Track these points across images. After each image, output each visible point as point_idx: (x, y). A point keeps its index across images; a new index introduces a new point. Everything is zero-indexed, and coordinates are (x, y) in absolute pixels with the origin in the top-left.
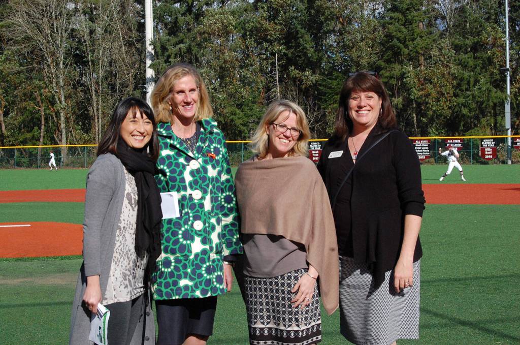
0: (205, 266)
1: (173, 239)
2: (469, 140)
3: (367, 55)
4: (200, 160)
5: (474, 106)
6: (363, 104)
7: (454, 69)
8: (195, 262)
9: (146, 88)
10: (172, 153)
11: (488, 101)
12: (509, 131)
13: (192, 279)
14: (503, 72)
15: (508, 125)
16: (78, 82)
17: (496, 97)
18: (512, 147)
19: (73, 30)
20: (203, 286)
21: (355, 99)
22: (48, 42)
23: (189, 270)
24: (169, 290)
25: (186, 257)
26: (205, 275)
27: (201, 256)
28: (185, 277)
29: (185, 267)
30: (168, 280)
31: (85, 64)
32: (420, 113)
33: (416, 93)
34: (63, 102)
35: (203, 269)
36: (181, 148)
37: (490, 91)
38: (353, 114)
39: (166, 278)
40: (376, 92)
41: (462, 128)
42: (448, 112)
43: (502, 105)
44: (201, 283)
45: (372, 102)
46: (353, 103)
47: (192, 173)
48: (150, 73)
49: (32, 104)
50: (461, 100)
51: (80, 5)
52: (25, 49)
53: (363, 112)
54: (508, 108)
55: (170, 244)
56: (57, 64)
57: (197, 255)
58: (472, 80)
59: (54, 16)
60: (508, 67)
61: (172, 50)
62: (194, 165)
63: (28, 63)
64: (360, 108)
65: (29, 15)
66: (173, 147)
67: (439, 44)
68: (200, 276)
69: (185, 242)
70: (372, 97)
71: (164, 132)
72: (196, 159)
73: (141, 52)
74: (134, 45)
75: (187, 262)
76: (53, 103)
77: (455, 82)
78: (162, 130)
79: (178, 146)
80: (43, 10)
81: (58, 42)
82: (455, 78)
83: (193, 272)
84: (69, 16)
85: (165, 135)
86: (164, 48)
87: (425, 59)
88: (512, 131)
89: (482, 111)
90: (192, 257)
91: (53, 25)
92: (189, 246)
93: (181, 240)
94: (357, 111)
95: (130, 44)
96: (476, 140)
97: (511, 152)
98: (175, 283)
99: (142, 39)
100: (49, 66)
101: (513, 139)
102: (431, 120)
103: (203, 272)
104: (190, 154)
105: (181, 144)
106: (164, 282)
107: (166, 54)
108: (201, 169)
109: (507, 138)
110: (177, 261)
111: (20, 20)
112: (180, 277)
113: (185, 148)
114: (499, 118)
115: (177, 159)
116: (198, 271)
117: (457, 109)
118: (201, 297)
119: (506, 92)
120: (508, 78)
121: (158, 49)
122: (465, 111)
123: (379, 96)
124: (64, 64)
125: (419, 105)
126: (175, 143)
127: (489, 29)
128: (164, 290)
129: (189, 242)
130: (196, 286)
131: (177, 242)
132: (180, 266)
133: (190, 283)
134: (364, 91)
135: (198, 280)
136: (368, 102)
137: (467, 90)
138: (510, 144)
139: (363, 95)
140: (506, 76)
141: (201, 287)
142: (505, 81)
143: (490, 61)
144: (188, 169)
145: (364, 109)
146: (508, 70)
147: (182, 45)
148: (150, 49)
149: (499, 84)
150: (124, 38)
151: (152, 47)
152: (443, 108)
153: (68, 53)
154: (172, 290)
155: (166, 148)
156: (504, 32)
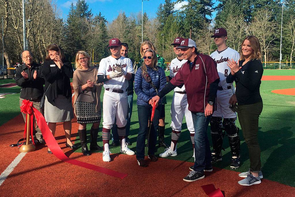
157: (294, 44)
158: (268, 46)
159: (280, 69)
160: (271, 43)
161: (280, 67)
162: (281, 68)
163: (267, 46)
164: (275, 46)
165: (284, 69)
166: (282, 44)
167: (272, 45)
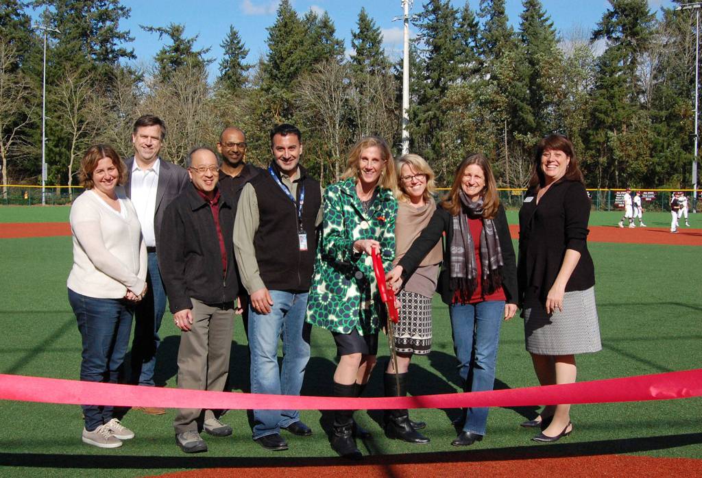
0: (353, 309)
1: (335, 281)
2: (661, 192)
3: (578, 122)
4: (370, 222)
5: (666, 165)
6: (551, 160)
7: (651, 135)
8: (347, 304)
9: (402, 146)
10: (351, 210)
11: (679, 161)
12: (695, 186)
13: (338, 316)
14: (691, 137)
15: (694, 180)
16: (350, 140)
17: (685, 159)
18: (697, 199)
19: (346, 100)
20: (348, 325)
21: (545, 155)
22: (328, 109)
23: (338, 309)
24: (321, 319)
25: (341, 298)
26: (352, 316)
27: (352, 300)
28: (333, 314)
29: (336, 305)
30: (323, 311)
31: (356, 126)
32: (622, 170)
33: (618, 153)
34: (338, 156)
35: (352, 311)
36: (358, 209)
37: (680, 153)
38: (544, 167)
39: (321, 309)
40: (565, 152)
41: (656, 182)
42: (645, 169)
43: (691, 164)
44: (346, 322)
45: (559, 159)
46: (544, 159)
47: (361, 232)
48: (405, 134)
49: (315, 157)
50: (656, 160)
51: (353, 81)
52: (310, 113)
53: (551, 166)
54: (695, 166)
55: (332, 284)
56: (334, 127)
57: (349, 299)
58: (665, 144)
59: (332, 89)
60: (696, 133)
61: (422, 116)
62: (364, 225)
63: (311, 126)
64: (549, 162)
65: (313, 88)
66: (352, 206)
67: (639, 114)
68: (348, 316)
69: (342, 286)
70: (560, 155)
71: (348, 191)
72: (367, 221)
73: (399, 117)
74: (393, 112)
75: (339, 302)
76: (330, 155)
77: (651, 145)
78: (347, 188)
79: (356, 206)
80: (324, 84)
81: (336, 109)
82: (652, 142)
83: (341, 311)
84: (345, 89)
85: (348, 193)
86: (416, 115)
87: (627, 127)
88: (697, 186)
89: (673, 169)
90: (345, 299)
91: (331, 95)
92: (345, 291)
93: (340, 284)
94: (547, 166)
95: (390, 111)
96: (667, 192)
97: (696, 203)
98: (326, 316)
99: (400, 107)
100: (328, 127)
101: (698, 193)
102: (630, 176)
103: (351, 314)
104: (364, 215)
105: (359, 205)
106: (319, 311)
107: (417, 119)
108: (369, 230)
109: (693, 192)
110: (333, 299)
111: (307, 92)
112: (330, 312)
113: (361, 209)
114: (687, 175)
115: (353, 217)
116: (347, 312)
117: (652, 167)
118: (343, 332)
119: (694, 154)
120: (696, 143)
121: (412, 116)
122: (658, 169)
123: (567, 155)
124: (339, 125)
125: (621, 163)
126: (355, 203)
127: (681, 103)
128: (318, 318)
129: (346, 287)
130: (340, 323)
131: (337, 284)
132: (333, 303)
133: (336, 319)
134: (554, 149)
135: (344, 319)
136: (556, 158)
137: (660, 151)
138: (695, 196)
139: (553, 152)
140: (694, 141)
141: (345, 325)
142: (693, 145)
143: (681, 129)
144: (358, 228)
145: (552, 163)
146: (696, 136)
147: (430, 112)
148: (405, 116)
149: (688, 147)
150: (386, 106)
151: (407, 114)
152: (641, 166)
153: (343, 117)
154: (323, 320)
155: (348, 204)
156: (693, 105)
157: (76, 140)
158: (10, 142)
159: (44, 204)
160: (17, 133)
161: (44, 200)
162: (46, 203)
163: (8, 141)
164: (29, 143)
165: (54, 204)
166: (46, 136)
167: (20, 139)
